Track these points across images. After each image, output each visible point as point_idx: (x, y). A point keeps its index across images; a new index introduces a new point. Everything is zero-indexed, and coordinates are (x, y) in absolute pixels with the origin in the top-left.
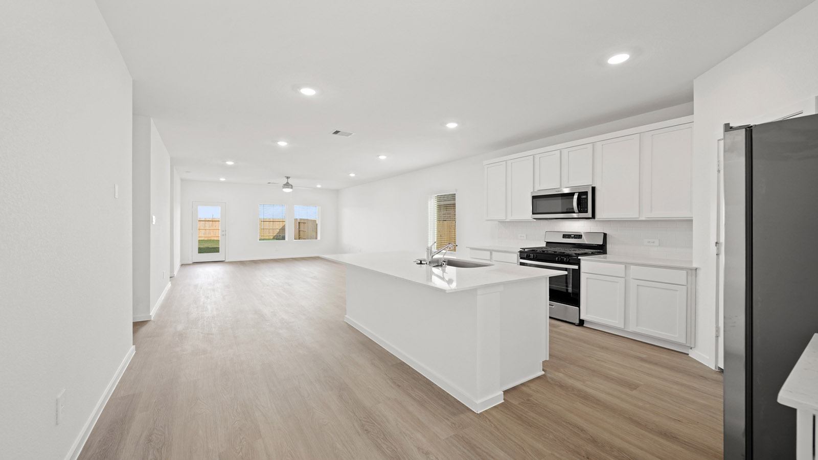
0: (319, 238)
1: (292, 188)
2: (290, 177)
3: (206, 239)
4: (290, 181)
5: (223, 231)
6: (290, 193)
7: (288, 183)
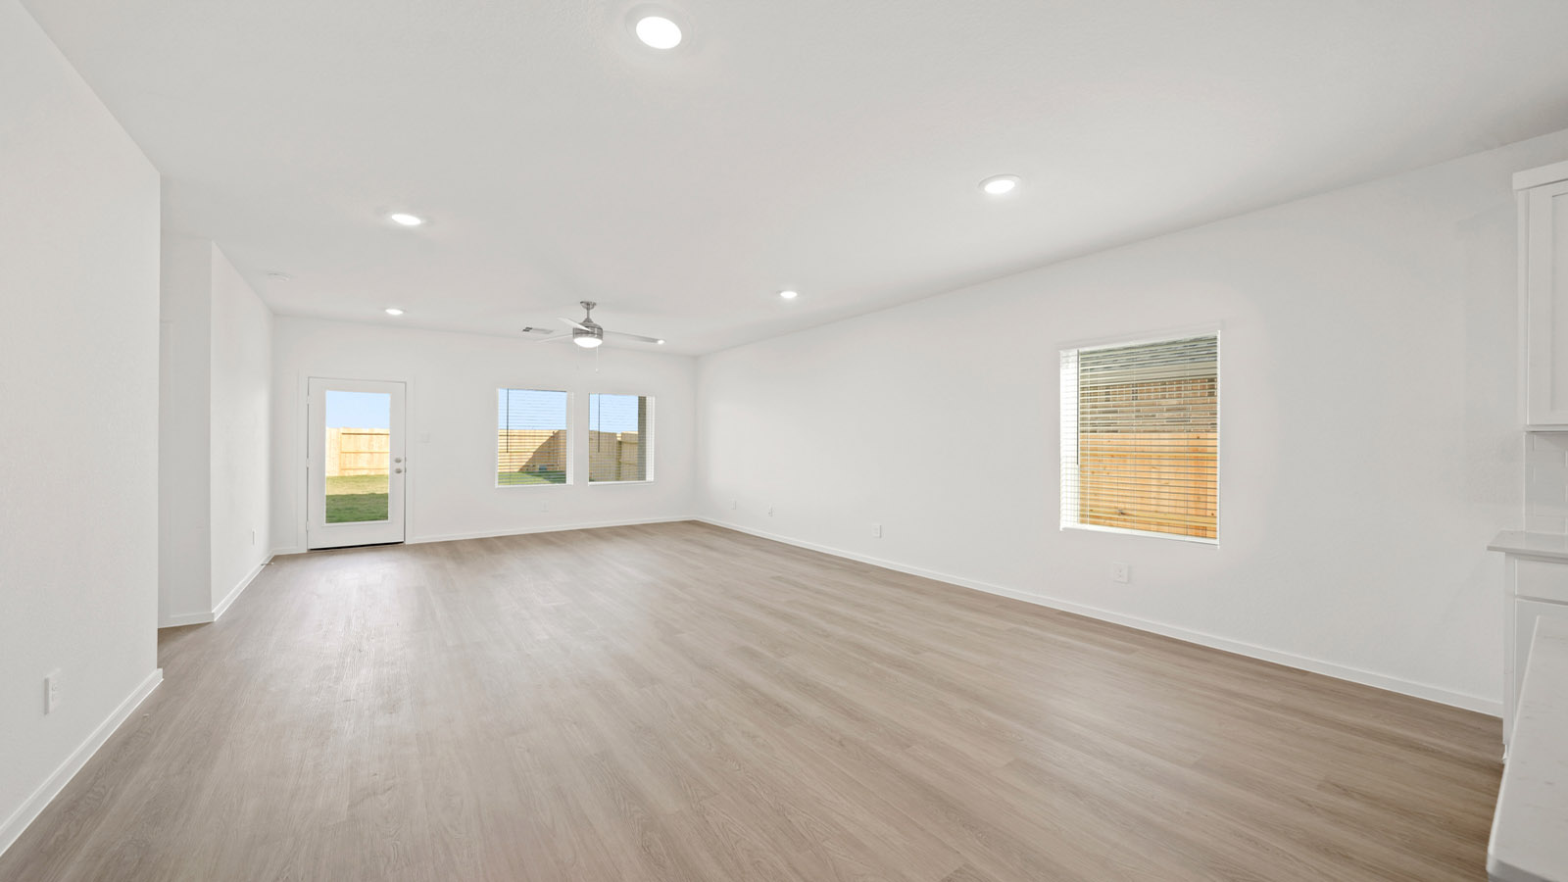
0: (650, 476)
1: (600, 335)
2: (594, 304)
3: (373, 473)
4: (596, 317)
5: (398, 461)
6: (593, 350)
7: (587, 322)
